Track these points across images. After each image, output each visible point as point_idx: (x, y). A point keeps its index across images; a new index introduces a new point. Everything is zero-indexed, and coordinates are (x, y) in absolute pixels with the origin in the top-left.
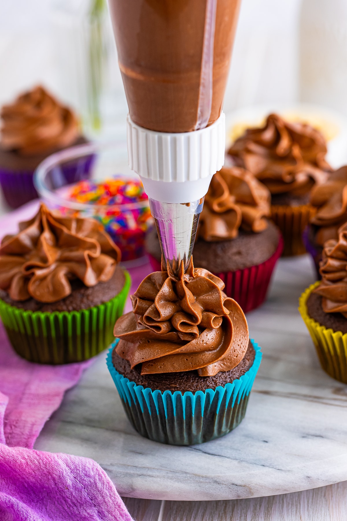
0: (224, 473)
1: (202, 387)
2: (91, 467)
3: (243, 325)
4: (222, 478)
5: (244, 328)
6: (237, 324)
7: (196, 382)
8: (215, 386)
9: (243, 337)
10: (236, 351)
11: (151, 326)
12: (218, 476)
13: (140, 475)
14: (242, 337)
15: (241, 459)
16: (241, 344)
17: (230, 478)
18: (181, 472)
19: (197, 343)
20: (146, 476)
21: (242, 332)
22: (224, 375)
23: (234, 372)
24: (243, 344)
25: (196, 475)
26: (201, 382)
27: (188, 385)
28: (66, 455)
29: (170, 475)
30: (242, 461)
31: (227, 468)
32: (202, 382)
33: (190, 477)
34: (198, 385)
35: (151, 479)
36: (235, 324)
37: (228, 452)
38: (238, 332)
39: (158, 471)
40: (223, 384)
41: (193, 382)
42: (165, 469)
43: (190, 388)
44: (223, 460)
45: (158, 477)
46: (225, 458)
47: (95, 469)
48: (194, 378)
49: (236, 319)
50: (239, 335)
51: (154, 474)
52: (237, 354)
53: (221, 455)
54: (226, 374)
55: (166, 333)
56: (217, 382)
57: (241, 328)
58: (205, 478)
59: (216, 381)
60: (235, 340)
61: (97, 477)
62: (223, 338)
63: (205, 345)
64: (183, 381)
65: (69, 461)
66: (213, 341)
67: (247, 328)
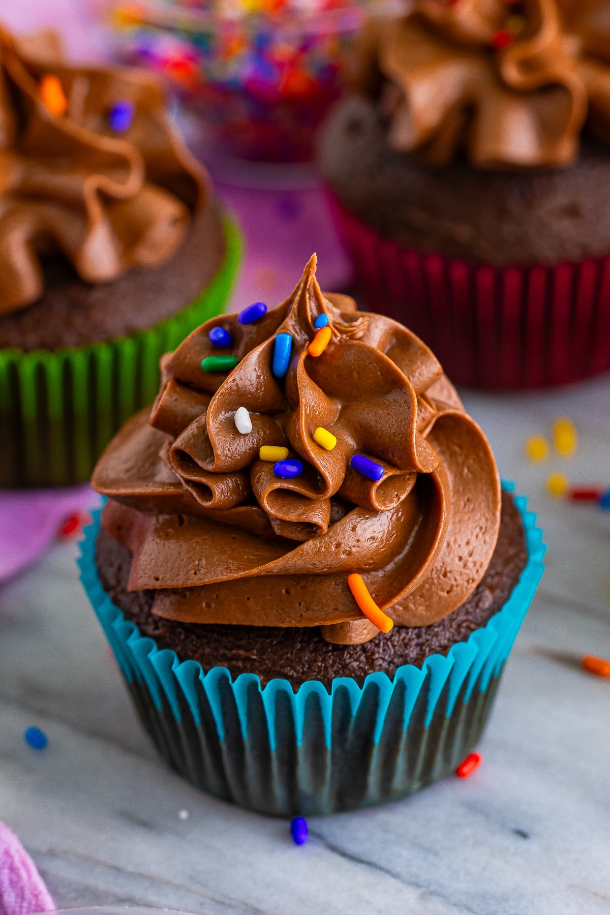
1: (326, 668)
3: (487, 497)
5: (488, 505)
6: (470, 491)
7: (312, 652)
8: (368, 670)
9: (480, 535)
10: (449, 575)
11: (188, 482)
14: (475, 534)
16: (471, 555)
19: (319, 551)
21: (480, 519)
22: (403, 635)
23: (436, 630)
24: (476, 557)
26: (327, 652)
27: (285, 657)
32: (330, 651)
34: (315, 661)
36: (464, 490)
38: (467, 517)
40: (394, 663)
41: (301, 650)
43: (289, 666)
48: (306, 639)
49: (470, 475)
50: (470, 526)
52: (452, 587)
54: (407, 633)
55: (229, 509)
56: (377, 656)
57: (480, 504)
59: (373, 654)
60: (452, 540)
62: (413, 533)
63: (343, 556)
64: (272, 641)
66: (375, 544)
67: (495, 508)
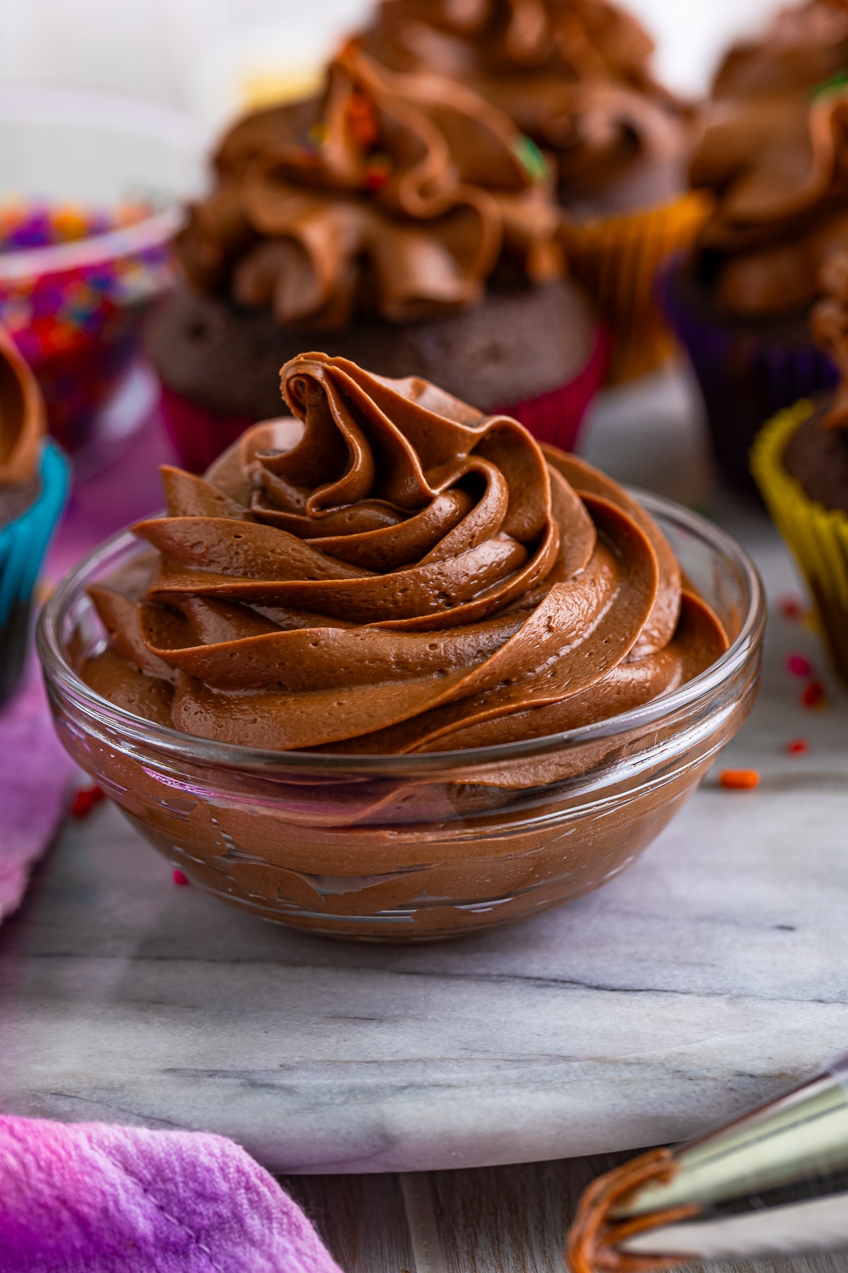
0: (699, 1041)
2: (216, 1164)
4: (695, 1058)
12: (680, 1054)
13: (405, 1088)
15: (735, 992)
17: (725, 1056)
18: (547, 1057)
20: (425, 1087)
25: (601, 1060)
28: (119, 1131)
29: (513, 1073)
30: (738, 997)
31: (698, 1025)
33: (583, 1070)
35: (446, 1094)
37: (675, 976)
39: (461, 1064)
42: (483, 1056)
44: (673, 1003)
45: (468, 1084)
46: (676, 995)
47: (232, 1170)
51: (453, 1076)
53: (658, 988)
58: (637, 1067)
61: (242, 1198)
65: (132, 1150)
